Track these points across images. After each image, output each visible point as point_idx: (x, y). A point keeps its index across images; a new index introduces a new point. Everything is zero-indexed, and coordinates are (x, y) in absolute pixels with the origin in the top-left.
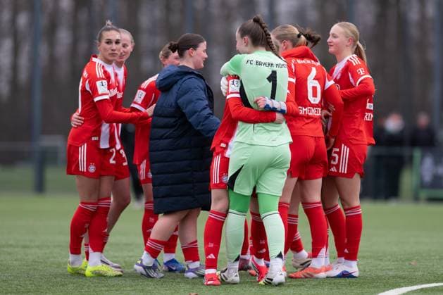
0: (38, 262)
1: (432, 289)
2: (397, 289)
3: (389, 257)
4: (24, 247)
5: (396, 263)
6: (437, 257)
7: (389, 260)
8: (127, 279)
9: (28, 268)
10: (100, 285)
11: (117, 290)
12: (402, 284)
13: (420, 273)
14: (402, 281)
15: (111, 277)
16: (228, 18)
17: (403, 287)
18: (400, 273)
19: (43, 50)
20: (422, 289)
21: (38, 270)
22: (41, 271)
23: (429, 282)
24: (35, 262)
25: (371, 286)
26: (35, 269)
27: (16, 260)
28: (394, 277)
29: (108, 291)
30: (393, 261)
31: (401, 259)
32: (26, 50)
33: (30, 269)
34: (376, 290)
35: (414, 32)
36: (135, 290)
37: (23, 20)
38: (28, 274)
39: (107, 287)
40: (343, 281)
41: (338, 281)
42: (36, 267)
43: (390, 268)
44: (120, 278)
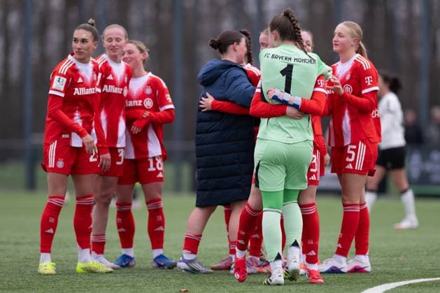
0: (29, 259)
1: (421, 285)
2: (386, 285)
3: (377, 253)
4: (17, 244)
5: (384, 259)
6: (426, 253)
7: (378, 256)
8: (118, 276)
9: (20, 264)
10: (91, 282)
11: (108, 286)
12: (390, 280)
13: (409, 269)
14: (390, 276)
15: (101, 273)
16: (217, 17)
17: (391, 282)
18: (388, 269)
19: (34, 49)
20: (410, 285)
21: (29, 266)
22: (32, 267)
23: (417, 278)
24: (26, 258)
25: (359, 281)
26: (26, 266)
27: (7, 257)
28: (382, 273)
29: (99, 287)
30: (381, 257)
31: (389, 255)
32: (17, 48)
33: (22, 266)
34: (364, 285)
35: (401, 30)
36: (126, 286)
37: (14, 19)
38: (20, 270)
39: (97, 283)
40: (331, 276)
41: (327, 277)
42: (27, 263)
43: (378, 263)
44: (110, 275)
